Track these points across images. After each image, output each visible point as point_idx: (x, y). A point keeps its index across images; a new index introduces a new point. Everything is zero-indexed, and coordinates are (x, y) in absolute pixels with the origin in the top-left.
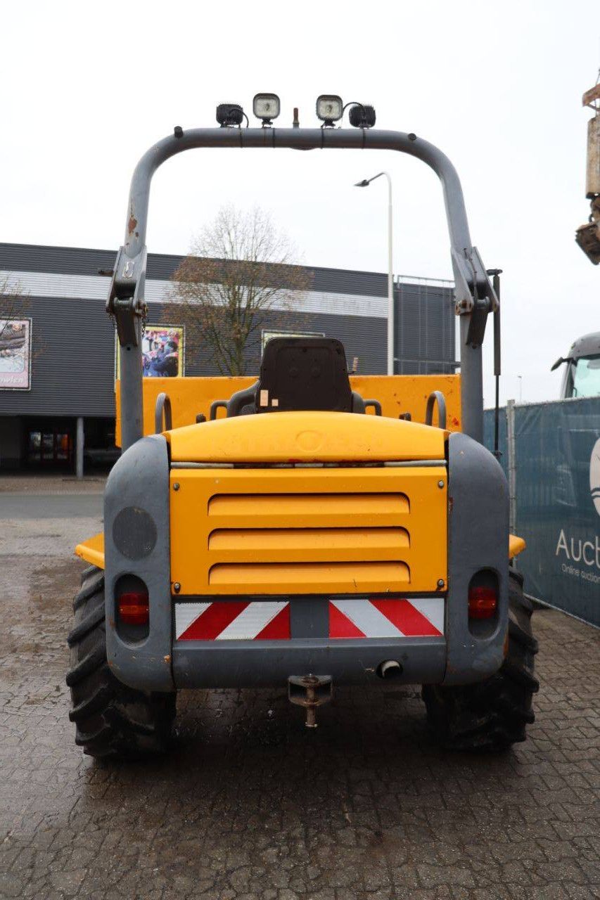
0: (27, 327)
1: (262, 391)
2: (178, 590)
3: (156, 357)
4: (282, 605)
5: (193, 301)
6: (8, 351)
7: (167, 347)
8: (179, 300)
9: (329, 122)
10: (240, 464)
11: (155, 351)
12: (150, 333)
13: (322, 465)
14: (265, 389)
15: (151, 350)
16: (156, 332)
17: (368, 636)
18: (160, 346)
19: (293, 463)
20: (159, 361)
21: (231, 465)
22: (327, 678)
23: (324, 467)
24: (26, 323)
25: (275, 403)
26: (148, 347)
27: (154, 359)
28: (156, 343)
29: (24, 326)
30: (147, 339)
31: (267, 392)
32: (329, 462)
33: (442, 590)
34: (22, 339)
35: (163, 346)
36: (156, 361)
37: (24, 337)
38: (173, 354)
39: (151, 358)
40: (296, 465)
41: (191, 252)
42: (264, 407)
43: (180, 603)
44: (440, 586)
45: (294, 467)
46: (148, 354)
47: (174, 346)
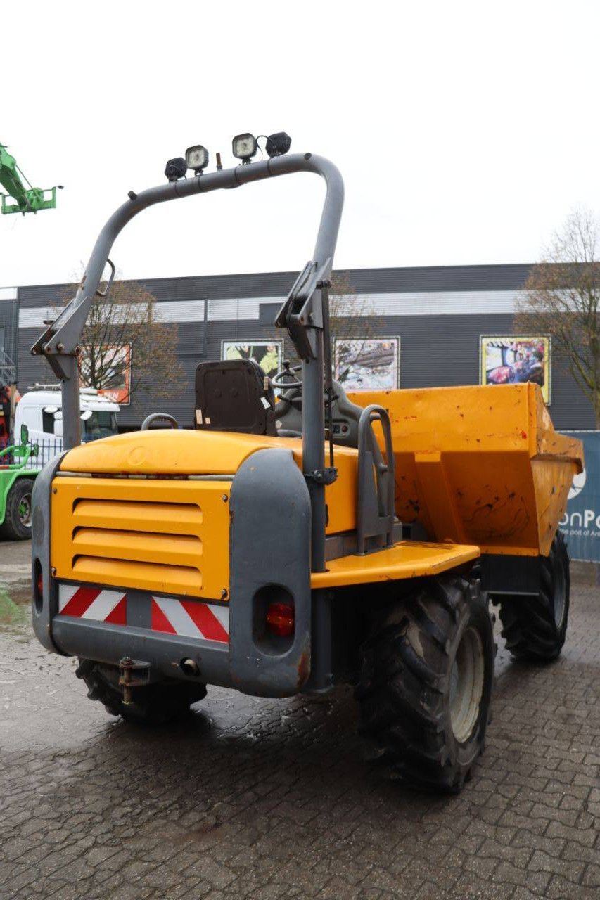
0: (396, 345)
1: (197, 411)
2: (55, 572)
3: (521, 368)
4: (121, 596)
5: (544, 308)
6: (379, 368)
7: (531, 358)
8: (528, 308)
9: (246, 159)
10: (96, 474)
11: (520, 363)
12: (514, 344)
13: (145, 477)
14: (198, 409)
15: (515, 361)
16: (520, 343)
17: (178, 634)
18: (525, 356)
19: (126, 475)
20: (524, 372)
21: (90, 475)
22: (146, 664)
23: (147, 478)
24: (395, 341)
25: (208, 421)
26: (513, 359)
27: (518, 371)
28: (521, 354)
29: (392, 344)
30: (512, 350)
31: (200, 411)
32: (150, 475)
33: (225, 599)
34: (392, 357)
35: (528, 357)
36: (521, 373)
37: (392, 354)
38: (538, 365)
39: (515, 369)
40: (130, 476)
41: (542, 259)
42: (200, 425)
43: (62, 584)
44: (225, 595)
45: (128, 478)
46: (513, 365)
47: (540, 356)
